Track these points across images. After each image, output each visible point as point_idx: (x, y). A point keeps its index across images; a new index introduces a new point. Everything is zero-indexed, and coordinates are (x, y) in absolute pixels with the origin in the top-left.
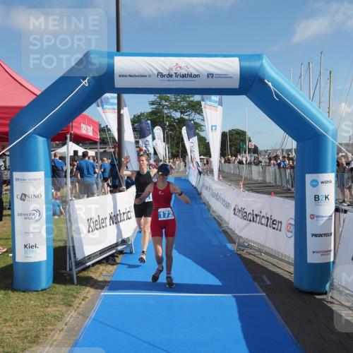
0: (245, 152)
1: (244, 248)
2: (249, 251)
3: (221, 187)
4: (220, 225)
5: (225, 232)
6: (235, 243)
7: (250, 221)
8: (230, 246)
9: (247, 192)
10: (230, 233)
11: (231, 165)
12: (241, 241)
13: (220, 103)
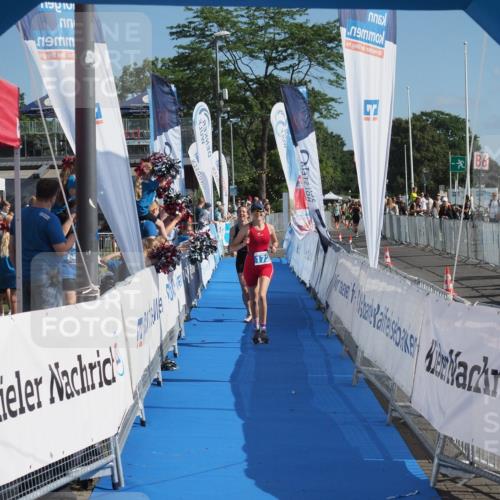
0: (462, 182)
1: (460, 474)
2: (474, 482)
3: (391, 288)
4: (384, 402)
5: (401, 425)
6: (430, 458)
7: (477, 390)
8: (414, 466)
9: (468, 303)
10: (416, 428)
11: (420, 221)
12: (451, 451)
13: (392, 36)
